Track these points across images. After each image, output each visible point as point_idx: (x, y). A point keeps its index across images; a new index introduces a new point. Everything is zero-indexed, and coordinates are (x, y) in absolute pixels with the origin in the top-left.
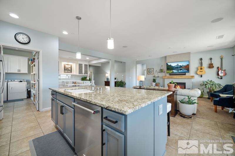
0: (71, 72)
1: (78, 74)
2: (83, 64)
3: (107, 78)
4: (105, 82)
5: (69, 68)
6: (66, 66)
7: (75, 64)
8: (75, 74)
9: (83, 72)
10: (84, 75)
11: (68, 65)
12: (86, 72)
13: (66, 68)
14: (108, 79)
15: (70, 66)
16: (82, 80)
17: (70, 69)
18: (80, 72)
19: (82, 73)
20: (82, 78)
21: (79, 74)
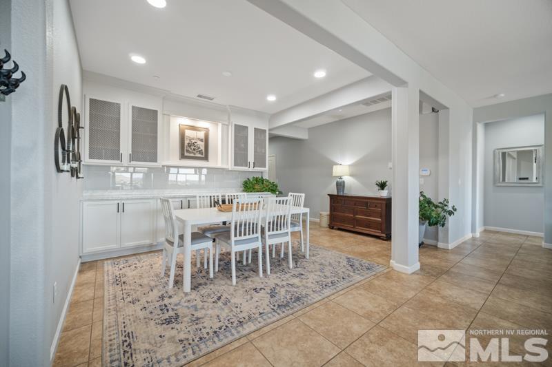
0: (206, 158)
1: (230, 165)
2: (252, 125)
3: (338, 184)
4: (331, 196)
5: (199, 142)
6: (188, 133)
7: (220, 125)
8: (219, 165)
9: (251, 158)
10: (251, 169)
11: (193, 128)
12: (260, 161)
13: (186, 142)
14: (341, 185)
15: (201, 135)
16: (244, 191)
17: (202, 148)
18: (240, 158)
19: (246, 163)
20: (246, 182)
21: (236, 164)
